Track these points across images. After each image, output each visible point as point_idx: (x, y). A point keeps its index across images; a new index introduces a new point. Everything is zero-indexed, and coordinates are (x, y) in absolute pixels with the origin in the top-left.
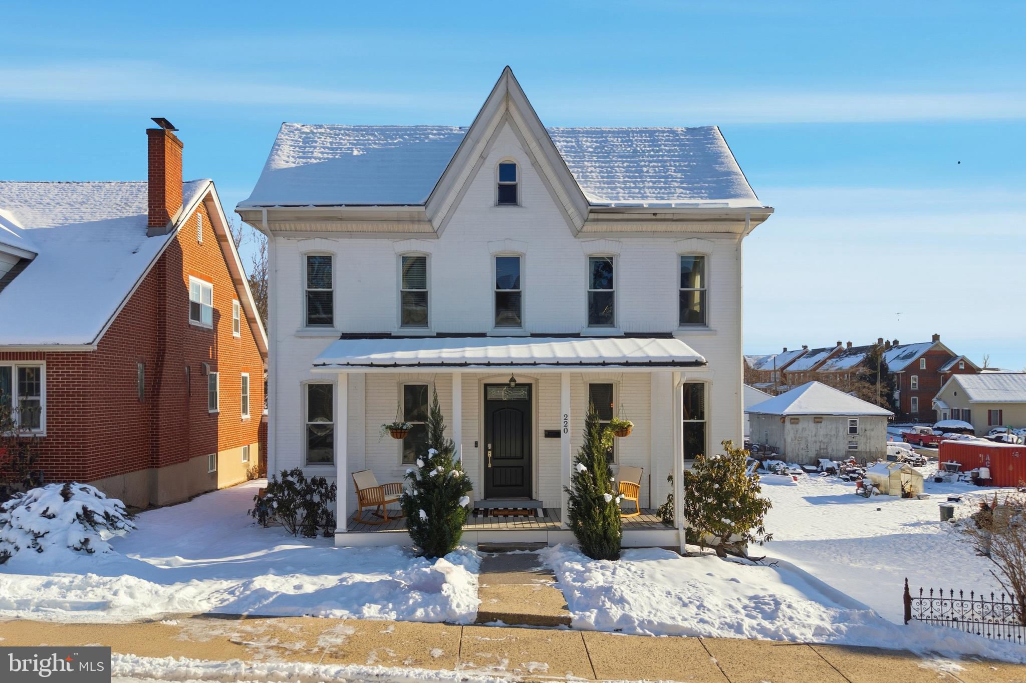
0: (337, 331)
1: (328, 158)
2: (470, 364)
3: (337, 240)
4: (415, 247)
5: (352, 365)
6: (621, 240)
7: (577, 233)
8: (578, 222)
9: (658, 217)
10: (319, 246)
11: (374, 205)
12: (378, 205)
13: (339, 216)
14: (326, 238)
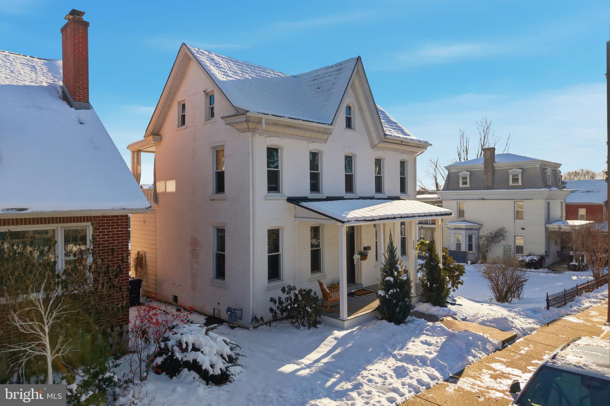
0: (284, 196)
1: (236, 78)
2: (397, 218)
3: (283, 138)
4: (315, 147)
5: (359, 221)
6: (386, 151)
7: (373, 146)
8: (376, 141)
9: (402, 143)
10: (274, 142)
11: (314, 122)
12: (316, 122)
13: (295, 125)
14: (279, 137)
